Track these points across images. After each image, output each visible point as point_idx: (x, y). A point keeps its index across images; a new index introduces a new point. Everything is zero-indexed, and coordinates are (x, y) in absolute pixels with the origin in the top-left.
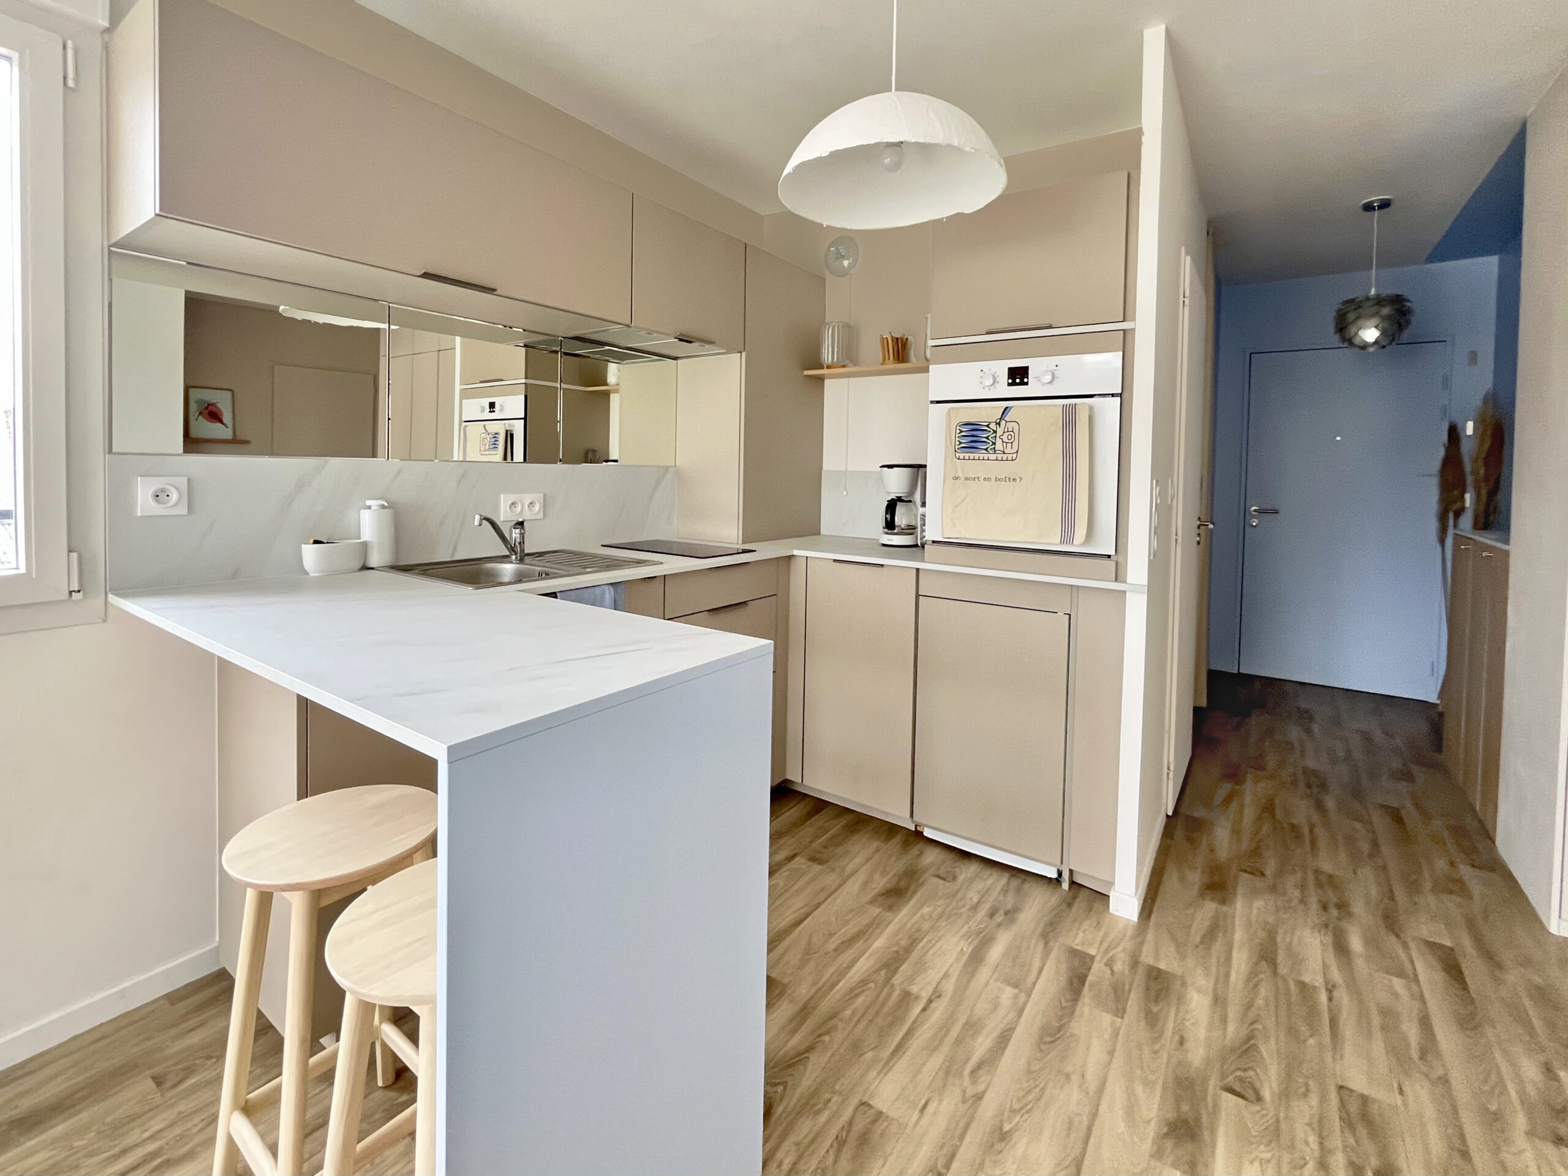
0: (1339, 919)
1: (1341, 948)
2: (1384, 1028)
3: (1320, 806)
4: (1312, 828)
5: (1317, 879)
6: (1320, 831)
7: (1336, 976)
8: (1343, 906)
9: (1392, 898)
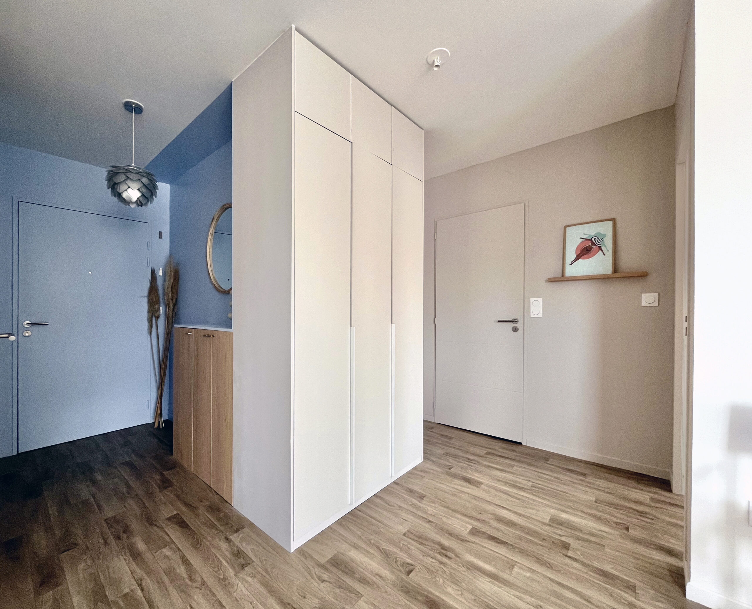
0: (128, 538)
1: (136, 555)
2: (172, 581)
3: (94, 482)
4: (94, 496)
5: (108, 524)
6: (99, 495)
7: (140, 573)
8: (127, 530)
9: (146, 507)
